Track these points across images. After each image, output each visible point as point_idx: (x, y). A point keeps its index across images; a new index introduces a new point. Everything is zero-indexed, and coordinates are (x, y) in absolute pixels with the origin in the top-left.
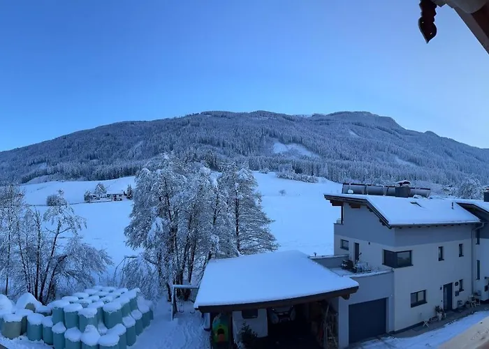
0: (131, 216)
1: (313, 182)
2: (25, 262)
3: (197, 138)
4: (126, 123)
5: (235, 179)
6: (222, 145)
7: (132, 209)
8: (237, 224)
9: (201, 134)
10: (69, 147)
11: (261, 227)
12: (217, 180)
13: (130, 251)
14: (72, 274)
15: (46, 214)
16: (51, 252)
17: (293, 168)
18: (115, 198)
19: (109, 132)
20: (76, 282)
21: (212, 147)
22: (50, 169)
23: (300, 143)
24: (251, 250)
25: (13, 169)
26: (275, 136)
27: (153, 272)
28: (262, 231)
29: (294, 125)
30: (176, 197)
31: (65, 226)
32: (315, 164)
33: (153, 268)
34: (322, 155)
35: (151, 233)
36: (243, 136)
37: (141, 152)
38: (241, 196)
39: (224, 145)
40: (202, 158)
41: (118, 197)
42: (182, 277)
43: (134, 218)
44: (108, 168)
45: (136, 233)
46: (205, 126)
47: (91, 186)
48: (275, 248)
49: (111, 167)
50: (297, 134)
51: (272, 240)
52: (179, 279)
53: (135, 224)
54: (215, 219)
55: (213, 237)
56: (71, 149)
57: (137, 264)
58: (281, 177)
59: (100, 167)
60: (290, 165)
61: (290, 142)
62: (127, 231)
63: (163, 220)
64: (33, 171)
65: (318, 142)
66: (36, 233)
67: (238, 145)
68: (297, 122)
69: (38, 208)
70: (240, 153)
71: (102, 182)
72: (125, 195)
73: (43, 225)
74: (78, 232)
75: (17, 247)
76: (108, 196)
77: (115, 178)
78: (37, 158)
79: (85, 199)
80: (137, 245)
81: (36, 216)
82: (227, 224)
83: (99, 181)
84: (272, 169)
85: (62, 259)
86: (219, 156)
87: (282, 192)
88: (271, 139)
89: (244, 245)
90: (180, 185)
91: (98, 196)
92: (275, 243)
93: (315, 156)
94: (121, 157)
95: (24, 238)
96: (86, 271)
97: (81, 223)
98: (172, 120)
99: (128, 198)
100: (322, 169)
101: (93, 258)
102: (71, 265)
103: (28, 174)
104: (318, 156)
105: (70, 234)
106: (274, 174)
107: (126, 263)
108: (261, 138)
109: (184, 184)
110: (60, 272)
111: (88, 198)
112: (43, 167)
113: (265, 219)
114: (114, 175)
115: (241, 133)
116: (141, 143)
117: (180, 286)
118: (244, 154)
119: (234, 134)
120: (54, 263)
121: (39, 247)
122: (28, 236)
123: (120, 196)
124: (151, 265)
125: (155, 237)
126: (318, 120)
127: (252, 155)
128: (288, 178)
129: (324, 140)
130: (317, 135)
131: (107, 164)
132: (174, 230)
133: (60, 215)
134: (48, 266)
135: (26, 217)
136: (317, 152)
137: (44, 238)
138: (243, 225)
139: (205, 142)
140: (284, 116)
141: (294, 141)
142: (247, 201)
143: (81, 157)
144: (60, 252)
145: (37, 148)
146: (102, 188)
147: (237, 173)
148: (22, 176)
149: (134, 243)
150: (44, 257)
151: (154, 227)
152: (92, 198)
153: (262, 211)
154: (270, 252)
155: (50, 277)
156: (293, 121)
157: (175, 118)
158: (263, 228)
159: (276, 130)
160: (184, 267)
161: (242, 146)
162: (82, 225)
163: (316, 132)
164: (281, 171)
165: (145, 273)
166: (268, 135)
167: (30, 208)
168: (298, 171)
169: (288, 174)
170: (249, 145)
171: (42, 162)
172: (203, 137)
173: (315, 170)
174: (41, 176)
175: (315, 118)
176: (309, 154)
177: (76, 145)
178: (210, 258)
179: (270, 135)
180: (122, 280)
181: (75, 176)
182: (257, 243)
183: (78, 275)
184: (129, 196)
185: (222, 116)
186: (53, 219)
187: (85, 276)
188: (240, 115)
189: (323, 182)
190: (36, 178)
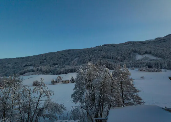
0: (74, 89)
1: (159, 72)
2: (22, 113)
3: (101, 56)
4: (70, 50)
5: (120, 73)
6: (112, 58)
7: (75, 87)
8: (122, 93)
9: (103, 54)
10: (45, 59)
11: (134, 94)
12: (112, 73)
13: (74, 104)
14: (47, 116)
15: (34, 90)
16: (36, 107)
17: (147, 65)
18: (66, 82)
19: (63, 54)
20: (48, 119)
21: (107, 59)
22: (35, 69)
23: (150, 53)
24: (130, 104)
25: (14, 68)
26: (136, 52)
27: (85, 113)
28: (135, 96)
29: (145, 45)
30: (94, 81)
31: (44, 94)
32: (159, 62)
33: (85, 111)
34: (163, 58)
35: (84, 97)
36: (121, 54)
37: (77, 62)
38: (123, 80)
39: (113, 58)
40: (103, 64)
41: (67, 82)
42: (98, 115)
43: (75, 90)
44: (62, 69)
45: (77, 97)
46: (104, 51)
47: (54, 77)
48: (142, 103)
49: (64, 69)
50: (148, 49)
51: (140, 100)
52: (97, 116)
53: (76, 93)
54: (112, 90)
55: (112, 98)
56: (46, 60)
57: (78, 110)
58: (141, 70)
59: (59, 68)
60: (145, 64)
61: (144, 54)
62: (72, 96)
63: (89, 91)
64: (26, 70)
65: (160, 51)
66: (28, 99)
67: (119, 58)
68: (147, 43)
69: (30, 87)
70: (120, 61)
71: (60, 75)
72: (70, 81)
73: (32, 95)
74: (50, 97)
75: (17, 107)
76: (63, 81)
77: (66, 73)
78: (28, 63)
79: (52, 83)
80: (77, 102)
81: (29, 91)
82: (118, 92)
83: (58, 75)
84: (136, 67)
85: (41, 110)
86: (111, 63)
87: (142, 78)
88: (134, 53)
89: (126, 102)
90: (96, 76)
91: (58, 81)
92: (142, 101)
93: (158, 59)
94: (69, 64)
95: (22, 102)
96: (54, 114)
97: (51, 93)
98: (90, 49)
99: (72, 82)
100: (163, 65)
101: (57, 108)
102: (46, 112)
103: (23, 71)
104: (160, 58)
105: (46, 98)
106: (137, 69)
107: (73, 109)
108: (130, 54)
109: (98, 75)
110: (40, 115)
111: (53, 83)
112: (32, 68)
113: (136, 90)
114: (66, 72)
115: (120, 52)
116: (77, 58)
117: (97, 118)
118: (122, 61)
119: (117, 53)
120: (38, 112)
121: (30, 105)
122: (24, 100)
123: (68, 81)
124: (84, 110)
125: (86, 98)
126: (159, 40)
127: (126, 62)
128: (144, 71)
129: (163, 50)
130: (159, 48)
131: (62, 67)
132: (94, 95)
133: (41, 90)
134: (34, 114)
135: (23, 92)
136: (159, 56)
137: (32, 101)
138: (125, 93)
139: (104, 57)
140: (140, 42)
141: (146, 53)
142: (126, 82)
143: (50, 64)
144: (41, 106)
145: (29, 58)
146: (60, 78)
147: (121, 70)
148: (20, 71)
149: (76, 101)
150: (32, 110)
151: (85, 94)
152: (55, 82)
153: (134, 86)
154: (140, 105)
155: (35, 118)
156: (145, 43)
157: (91, 48)
158: (135, 94)
159: (137, 49)
160: (99, 111)
161: (121, 58)
162: (52, 94)
163: (158, 47)
164: (141, 68)
165: (82, 113)
166: (133, 52)
167: (26, 87)
168: (150, 67)
169: (144, 69)
170: (124, 57)
171: (31, 65)
172: (104, 55)
173: (159, 66)
174: (30, 72)
175: (156, 40)
176: (155, 58)
177: (48, 58)
178: (110, 107)
179: (134, 52)
180: (71, 117)
181: (48, 73)
182: (133, 101)
183: (49, 116)
184: (72, 81)
185: (111, 46)
186: (38, 91)
187: (53, 116)
188: (119, 45)
189: (165, 71)
190: (27, 73)
